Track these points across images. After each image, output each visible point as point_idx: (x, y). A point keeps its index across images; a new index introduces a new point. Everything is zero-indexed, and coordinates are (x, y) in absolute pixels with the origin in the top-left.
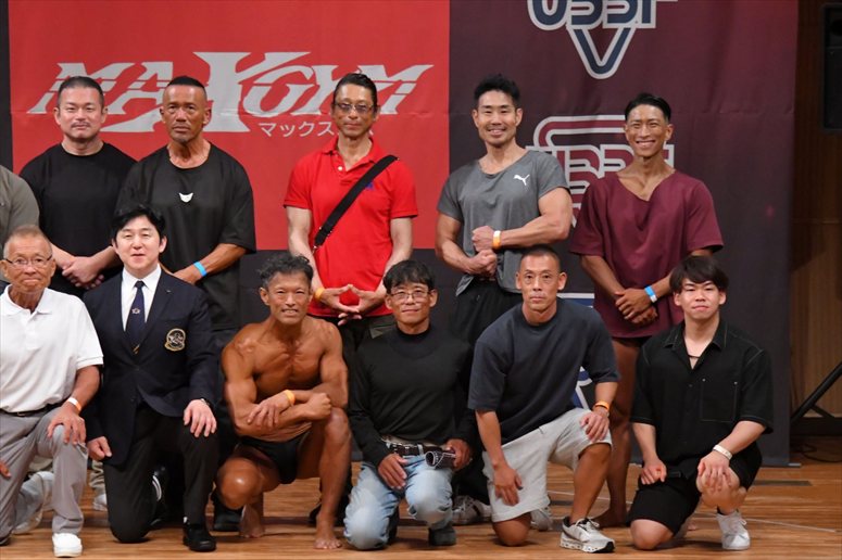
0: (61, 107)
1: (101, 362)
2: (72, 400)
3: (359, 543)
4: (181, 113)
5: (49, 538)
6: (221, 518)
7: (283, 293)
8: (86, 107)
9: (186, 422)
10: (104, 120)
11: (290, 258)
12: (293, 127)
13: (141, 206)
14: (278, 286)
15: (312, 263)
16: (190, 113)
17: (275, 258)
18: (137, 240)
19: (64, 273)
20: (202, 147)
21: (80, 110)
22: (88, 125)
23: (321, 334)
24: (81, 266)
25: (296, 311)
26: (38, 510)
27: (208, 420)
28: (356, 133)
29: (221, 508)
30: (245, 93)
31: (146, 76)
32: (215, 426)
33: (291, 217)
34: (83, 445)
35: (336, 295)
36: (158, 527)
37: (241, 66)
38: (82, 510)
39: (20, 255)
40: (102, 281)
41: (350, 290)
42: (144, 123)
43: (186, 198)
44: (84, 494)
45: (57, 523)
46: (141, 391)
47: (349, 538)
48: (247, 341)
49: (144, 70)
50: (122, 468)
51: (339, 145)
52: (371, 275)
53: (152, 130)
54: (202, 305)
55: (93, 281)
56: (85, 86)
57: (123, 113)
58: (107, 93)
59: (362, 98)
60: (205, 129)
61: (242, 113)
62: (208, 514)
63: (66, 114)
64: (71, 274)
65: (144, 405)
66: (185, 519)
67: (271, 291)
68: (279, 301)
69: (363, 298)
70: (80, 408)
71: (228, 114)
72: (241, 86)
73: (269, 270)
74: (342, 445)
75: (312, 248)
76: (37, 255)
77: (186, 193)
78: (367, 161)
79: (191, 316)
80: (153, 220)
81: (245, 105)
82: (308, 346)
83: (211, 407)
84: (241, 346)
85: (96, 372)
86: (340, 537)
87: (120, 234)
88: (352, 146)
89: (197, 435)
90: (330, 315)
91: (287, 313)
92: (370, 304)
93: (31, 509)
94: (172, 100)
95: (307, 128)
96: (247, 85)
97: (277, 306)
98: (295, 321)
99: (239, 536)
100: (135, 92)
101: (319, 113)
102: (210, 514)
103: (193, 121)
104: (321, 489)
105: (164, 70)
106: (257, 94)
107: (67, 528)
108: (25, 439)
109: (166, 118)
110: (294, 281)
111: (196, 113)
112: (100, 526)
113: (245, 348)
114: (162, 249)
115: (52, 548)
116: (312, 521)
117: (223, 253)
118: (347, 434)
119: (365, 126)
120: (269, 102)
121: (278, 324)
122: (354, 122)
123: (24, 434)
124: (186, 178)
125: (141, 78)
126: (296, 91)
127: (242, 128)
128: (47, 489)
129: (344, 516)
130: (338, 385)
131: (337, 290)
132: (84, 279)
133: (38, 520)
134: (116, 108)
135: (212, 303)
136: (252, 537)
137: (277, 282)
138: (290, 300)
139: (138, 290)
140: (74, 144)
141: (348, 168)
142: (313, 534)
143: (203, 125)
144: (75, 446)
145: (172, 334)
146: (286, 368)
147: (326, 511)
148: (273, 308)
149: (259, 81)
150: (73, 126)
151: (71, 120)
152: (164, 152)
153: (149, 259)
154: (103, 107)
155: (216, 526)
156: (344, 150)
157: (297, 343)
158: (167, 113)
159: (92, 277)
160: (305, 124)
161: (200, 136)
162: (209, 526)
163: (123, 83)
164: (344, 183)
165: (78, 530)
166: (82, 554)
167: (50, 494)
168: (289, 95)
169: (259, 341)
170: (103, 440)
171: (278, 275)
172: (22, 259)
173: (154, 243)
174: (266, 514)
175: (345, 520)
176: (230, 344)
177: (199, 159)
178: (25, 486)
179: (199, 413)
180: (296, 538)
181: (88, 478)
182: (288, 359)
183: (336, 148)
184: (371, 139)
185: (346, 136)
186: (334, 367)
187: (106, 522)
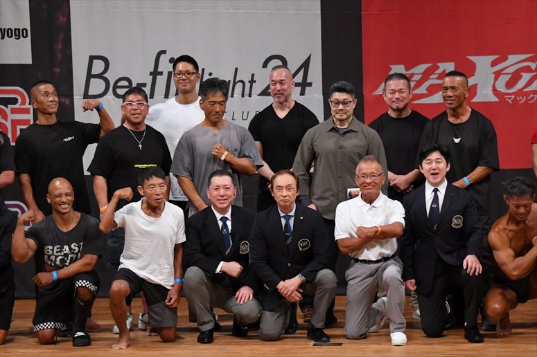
0: (387, 92)
4: (450, 92)
5: (388, 335)
8: (400, 91)
9: (465, 267)
12: (525, 98)
18: (434, 165)
19: (391, 184)
20: (466, 110)
21: (397, 93)
22: (402, 101)
24: (400, 180)
26: (382, 319)
27: (477, 266)
30: (496, 79)
31: (439, 71)
32: (481, 269)
36: (449, 328)
37: (494, 64)
38: (405, 318)
40: (413, 189)
43: (457, 141)
44: (407, 312)
45: (392, 327)
46: (439, 252)
49: (438, 67)
55: (407, 189)
56: (399, 79)
57: (426, 92)
61: (495, 91)
63: (389, 96)
64: (395, 185)
65: (440, 259)
66: (466, 324)
71: (486, 91)
72: (494, 75)
76: (373, 173)
77: (457, 138)
79: (466, 207)
80: (443, 153)
81: (497, 86)
83: (479, 259)
87: (424, 162)
89: (471, 274)
93: (378, 319)
95: (533, 98)
96: (498, 74)
100: (433, 80)
103: (457, 96)
105: (449, 67)
106: (504, 79)
107: (397, 329)
108: (372, 278)
112: (417, 328)
114: (448, 169)
115: (390, 340)
117: (479, 171)
120: (510, 84)
123: (371, 275)
124: (457, 129)
125: (436, 72)
126: (526, 77)
127: (495, 99)
132: (402, 188)
133: (382, 324)
134: (422, 90)
139: (434, 194)
145: (456, 218)
149: (504, 72)
151: (392, 98)
152: (444, 114)
159: (406, 187)
160: (532, 96)
162: (479, 328)
163: (426, 75)
166: (407, 344)
168: (522, 79)
172: (365, 175)
173: (443, 166)
177: (464, 118)
178: (374, 305)
179: (472, 263)
187: (420, 325)
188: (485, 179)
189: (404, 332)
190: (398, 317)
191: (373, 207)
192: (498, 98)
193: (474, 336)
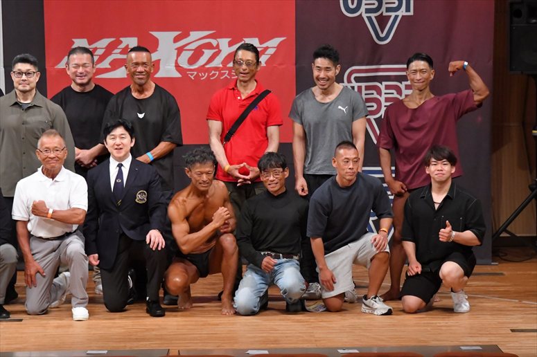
0: (70, 65)
3: (242, 311)
4: (140, 68)
5: (70, 310)
6: (167, 298)
7: (201, 174)
8: (84, 65)
9: (148, 242)
12: (207, 74)
13: (120, 121)
14: (197, 171)
18: (118, 141)
20: (150, 86)
21: (81, 67)
24: (84, 155)
25: (208, 183)
26: (64, 294)
27: (160, 241)
30: (178, 55)
31: (122, 46)
32: (164, 244)
33: (210, 126)
35: (236, 169)
36: (131, 303)
37: (176, 40)
39: (47, 148)
40: (97, 163)
41: (244, 166)
42: (121, 73)
43: (141, 116)
45: (74, 301)
46: (122, 227)
47: (236, 308)
49: (121, 42)
51: (238, 84)
53: (126, 76)
55: (91, 163)
57: (109, 67)
60: (156, 76)
61: (177, 67)
66: (148, 298)
67: (193, 172)
68: (198, 179)
69: (251, 171)
71: (169, 67)
72: (176, 51)
74: (233, 254)
75: (223, 144)
76: (56, 147)
77: (141, 113)
78: (254, 94)
79: (150, 183)
80: (127, 129)
81: (179, 61)
88: (244, 86)
89: (154, 249)
90: (233, 181)
91: (202, 185)
92: (256, 174)
93: (60, 293)
94: (135, 61)
95: (214, 75)
96: (180, 50)
100: (116, 55)
101: (221, 66)
105: (133, 42)
106: (186, 55)
107: (79, 304)
108: (54, 253)
111: (148, 68)
112: (99, 303)
114: (132, 145)
115: (72, 315)
116: (219, 298)
117: (163, 147)
119: (252, 74)
120: (192, 60)
123: (53, 250)
124: (140, 104)
125: (119, 47)
126: (208, 53)
127: (177, 75)
131: (237, 166)
132: (86, 162)
133: (64, 299)
134: (105, 64)
136: (185, 308)
138: (204, 178)
139: (119, 169)
141: (243, 98)
145: (140, 194)
147: (226, 292)
148: (194, 180)
149: (186, 48)
150: (77, 76)
152: (128, 90)
153: (125, 151)
155: (165, 302)
156: (240, 88)
159: (90, 161)
160: (213, 72)
163: (109, 50)
164: (242, 106)
165: (86, 305)
166: (89, 319)
168: (204, 56)
172: (47, 150)
173: (128, 142)
175: (235, 298)
177: (149, 93)
178: (55, 280)
179: (155, 237)
183: (236, 86)
187: (102, 300)
188: (168, 155)
189: (86, 307)
190: (80, 292)
191: (56, 181)
192: (181, 74)
193: (155, 310)
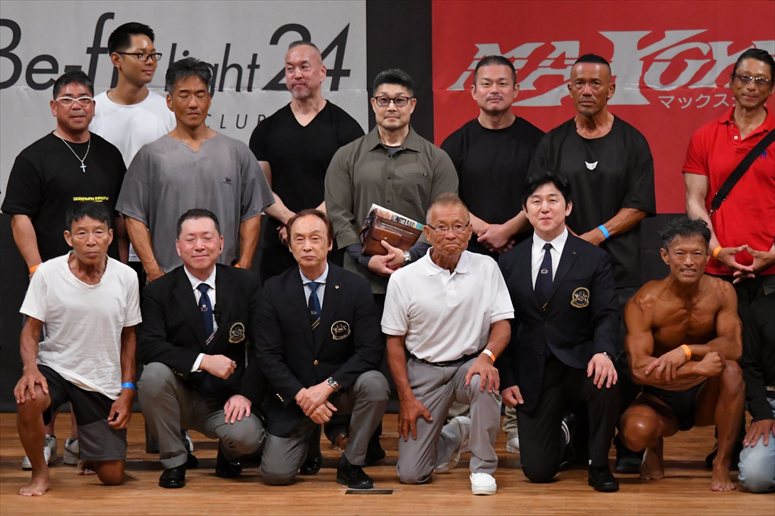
0: (478, 84)
1: (513, 317)
2: (487, 352)
3: (753, 486)
4: (587, 89)
5: (467, 477)
6: (622, 461)
7: (682, 253)
8: (500, 82)
9: (590, 374)
10: (516, 95)
11: (690, 221)
12: (691, 99)
13: (549, 174)
14: (678, 247)
15: (710, 226)
16: (597, 89)
17: (675, 222)
18: (545, 205)
19: (479, 239)
20: (607, 119)
21: (495, 84)
22: (501, 99)
23: (717, 291)
24: (494, 232)
25: (695, 270)
26: (457, 451)
27: (610, 373)
28: (753, 104)
29: (623, 450)
30: (645, 69)
31: (555, 55)
32: (616, 377)
33: (688, 183)
34: (497, 393)
35: (732, 254)
36: (565, 468)
37: (642, 44)
38: (497, 452)
39: (442, 222)
40: (514, 245)
41: (745, 249)
42: (552, 98)
43: (591, 166)
44: (498, 438)
45: (474, 463)
46: (550, 346)
47: (743, 482)
48: (648, 297)
49: (553, 49)
50: (532, 414)
51: (736, 116)
52: (764, 237)
53: (560, 104)
54: (606, 265)
55: (505, 246)
56: (499, 64)
57: (533, 88)
58: (519, 70)
59: (760, 72)
60: (609, 103)
61: (643, 88)
62: (610, 457)
63: (481, 89)
64: (485, 240)
65: (552, 358)
66: (590, 462)
67: (671, 251)
68: (678, 262)
69: (757, 257)
70: (494, 359)
71: (629, 89)
72: (642, 62)
73: (669, 232)
74: (736, 395)
75: (709, 212)
76: (457, 221)
77: (591, 162)
78: (762, 130)
79: (595, 275)
80: (559, 186)
81: (646, 80)
82: (705, 303)
83: (613, 360)
84: (642, 301)
85: (508, 325)
86: (735, 480)
87: (530, 200)
88: (747, 117)
89: (599, 387)
90: (726, 273)
91: (685, 273)
92: (764, 263)
93: (450, 450)
94: (580, 77)
95: (703, 100)
96: (648, 61)
97: (677, 266)
98: (693, 280)
99: (639, 479)
100: (545, 69)
101: (715, 86)
102: (612, 457)
103: (598, 96)
104: (716, 436)
105: (571, 48)
106: (658, 69)
107: (483, 469)
108: (445, 387)
109: (574, 93)
110: (693, 243)
111: (601, 88)
112: (512, 467)
113: (645, 303)
114: (568, 213)
115: (469, 486)
116: (708, 465)
117: (624, 216)
118: (741, 384)
119: (762, 98)
120: (668, 77)
121: (677, 283)
122: (752, 93)
123: (444, 382)
124: (591, 148)
125: (550, 56)
126: (693, 66)
127: (643, 101)
128: (465, 432)
129: (739, 461)
130: (733, 339)
131: (732, 249)
132: (496, 245)
133: (457, 460)
134: (527, 84)
135: (615, 263)
136: (651, 479)
137: (677, 243)
138: (688, 261)
139: (547, 252)
140: (489, 117)
141: (743, 137)
142: (710, 477)
143: (607, 99)
144: (490, 394)
145: (578, 292)
146: (684, 322)
147: (721, 455)
148: (672, 267)
149: (658, 57)
150: (488, 100)
151: (485, 95)
152: (571, 124)
153: (556, 222)
154: (515, 83)
155: (619, 468)
156: (740, 121)
157: (695, 300)
158: (574, 88)
159: (504, 242)
160: (702, 96)
161: (605, 109)
162: (612, 468)
163: (534, 61)
164: (739, 151)
165: (493, 470)
166: (497, 492)
167: (468, 437)
168: (687, 70)
169: (659, 297)
170: (516, 388)
171: (678, 238)
172: (443, 225)
173: (560, 208)
174: (665, 458)
175: (740, 465)
176: (632, 299)
177: (604, 130)
178: (445, 430)
179: (602, 366)
180: (694, 480)
181: (501, 422)
182: (685, 314)
183: (732, 118)
184: (766, 109)
185: (742, 107)
186: (729, 321)
187: (518, 463)
192: (648, 99)
193: (603, 481)
